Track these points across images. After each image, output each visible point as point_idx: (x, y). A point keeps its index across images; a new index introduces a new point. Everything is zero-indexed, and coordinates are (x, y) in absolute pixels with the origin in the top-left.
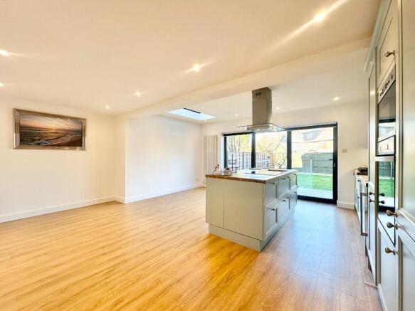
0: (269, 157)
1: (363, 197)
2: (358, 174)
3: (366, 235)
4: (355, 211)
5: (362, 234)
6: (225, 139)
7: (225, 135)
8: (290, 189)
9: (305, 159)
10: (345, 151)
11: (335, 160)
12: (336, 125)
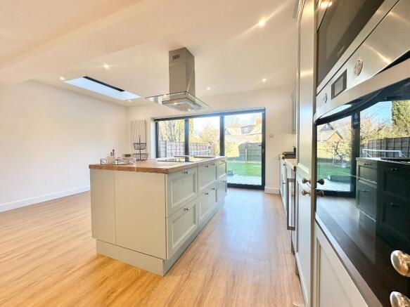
0: (209, 147)
1: (290, 184)
2: (283, 158)
3: (293, 229)
4: (280, 195)
5: (289, 228)
6: (157, 124)
7: (156, 120)
8: (216, 178)
9: (241, 148)
10: (271, 136)
11: (263, 145)
12: (264, 110)
